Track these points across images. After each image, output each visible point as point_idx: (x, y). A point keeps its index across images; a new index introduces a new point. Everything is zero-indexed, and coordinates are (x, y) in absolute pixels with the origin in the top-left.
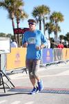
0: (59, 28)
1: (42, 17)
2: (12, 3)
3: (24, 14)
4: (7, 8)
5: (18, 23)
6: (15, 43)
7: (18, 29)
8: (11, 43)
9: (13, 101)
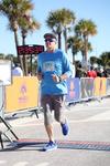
0: (89, 45)
1: (63, 29)
2: (15, 5)
3: (34, 23)
4: (7, 12)
5: (24, 37)
6: (19, 69)
7: (25, 46)
8: (13, 68)
9: (15, 162)
